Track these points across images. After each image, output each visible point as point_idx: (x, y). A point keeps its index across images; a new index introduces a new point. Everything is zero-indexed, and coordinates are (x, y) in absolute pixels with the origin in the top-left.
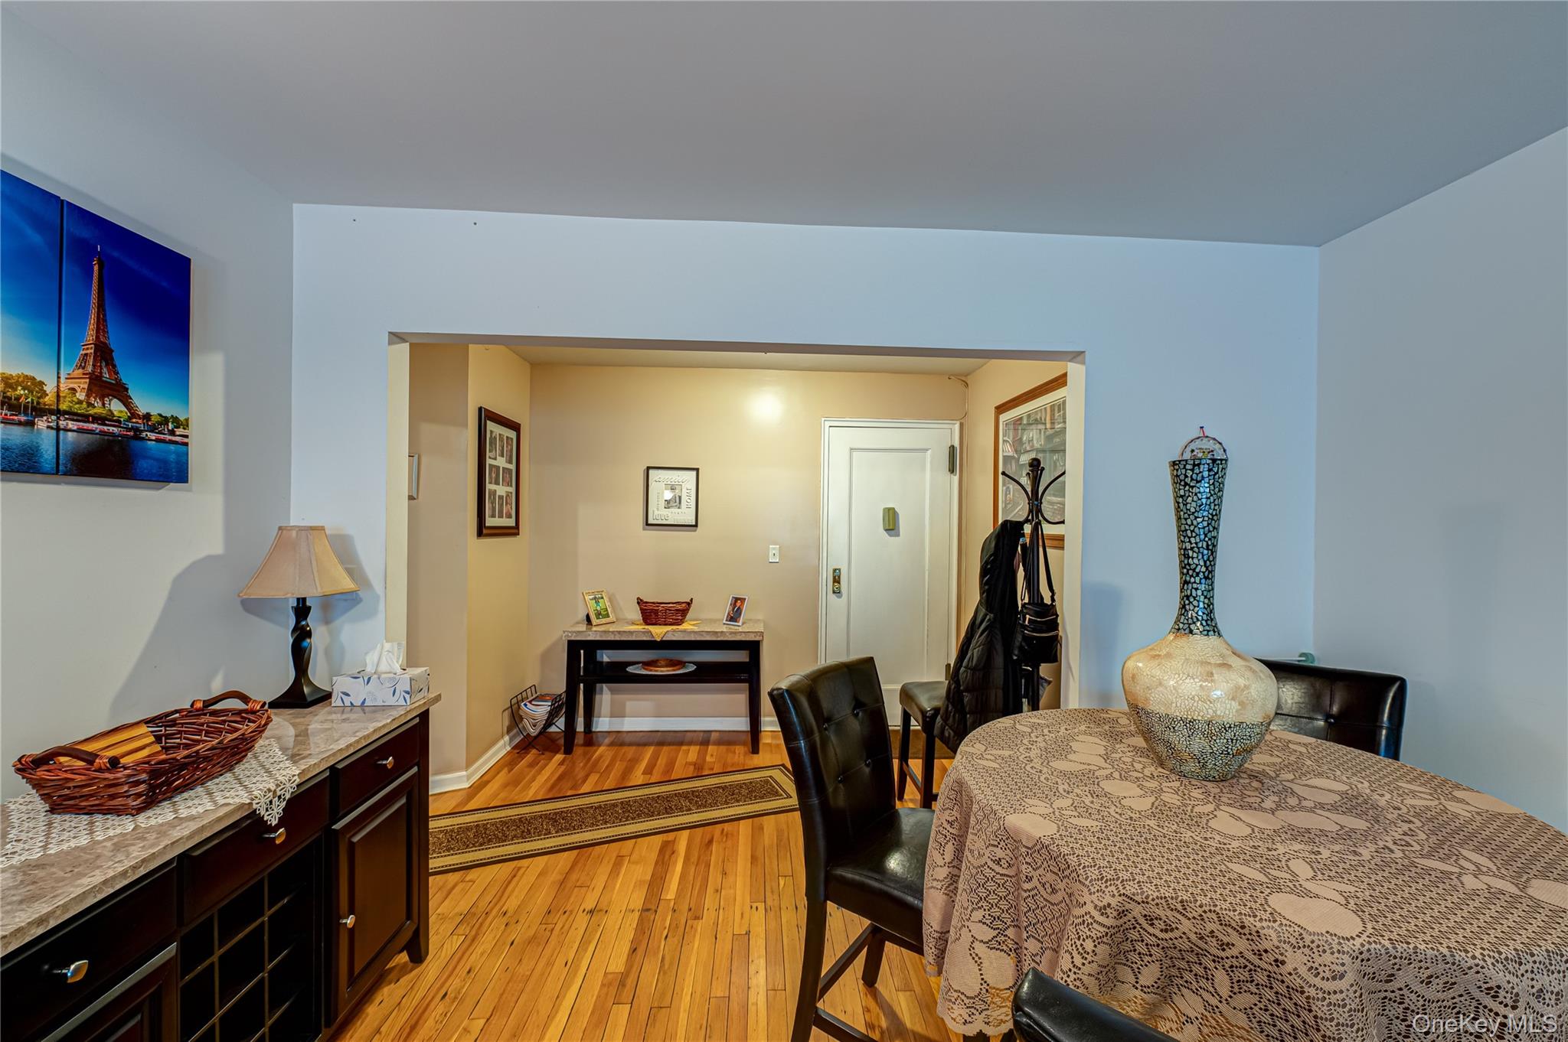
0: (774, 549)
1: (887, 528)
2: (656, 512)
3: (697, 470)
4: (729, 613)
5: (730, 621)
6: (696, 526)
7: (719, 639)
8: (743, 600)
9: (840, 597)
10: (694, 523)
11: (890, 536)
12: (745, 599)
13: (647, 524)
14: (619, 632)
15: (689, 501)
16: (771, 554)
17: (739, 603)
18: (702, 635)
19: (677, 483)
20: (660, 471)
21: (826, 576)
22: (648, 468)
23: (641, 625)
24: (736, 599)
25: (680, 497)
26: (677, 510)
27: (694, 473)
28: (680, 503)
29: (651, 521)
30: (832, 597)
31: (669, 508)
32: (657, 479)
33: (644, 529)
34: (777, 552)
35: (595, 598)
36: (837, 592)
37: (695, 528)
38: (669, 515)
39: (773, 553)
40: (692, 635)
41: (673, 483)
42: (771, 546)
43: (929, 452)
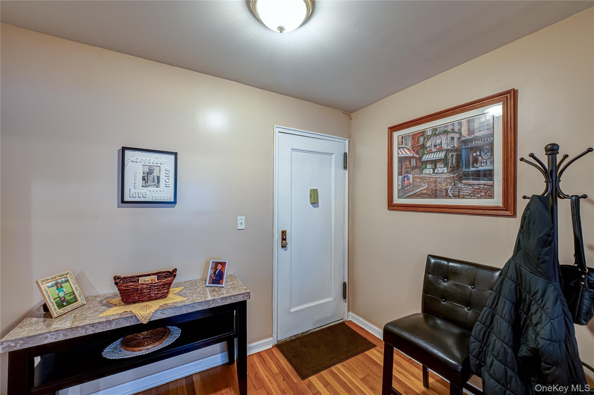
0: (241, 219)
1: (313, 202)
2: (133, 191)
3: (176, 154)
4: (210, 276)
5: (213, 283)
6: (175, 202)
7: (211, 307)
8: (223, 264)
9: (286, 250)
10: (173, 200)
11: (314, 207)
12: (225, 263)
13: (123, 202)
14: (93, 325)
15: (167, 181)
16: (239, 223)
17: (219, 267)
18: (194, 307)
19: (155, 165)
20: (137, 153)
21: (277, 237)
22: (124, 149)
23: (120, 305)
24: (217, 264)
25: (158, 178)
26: (155, 189)
27: (173, 157)
28: (158, 182)
29: (127, 199)
30: (282, 250)
31: (147, 187)
32: (134, 159)
33: (119, 207)
34: (243, 222)
35: (56, 284)
36: (284, 246)
37: (173, 205)
38: (148, 193)
39: (241, 222)
40: (184, 309)
41: (151, 164)
42: (238, 217)
43: (334, 155)
